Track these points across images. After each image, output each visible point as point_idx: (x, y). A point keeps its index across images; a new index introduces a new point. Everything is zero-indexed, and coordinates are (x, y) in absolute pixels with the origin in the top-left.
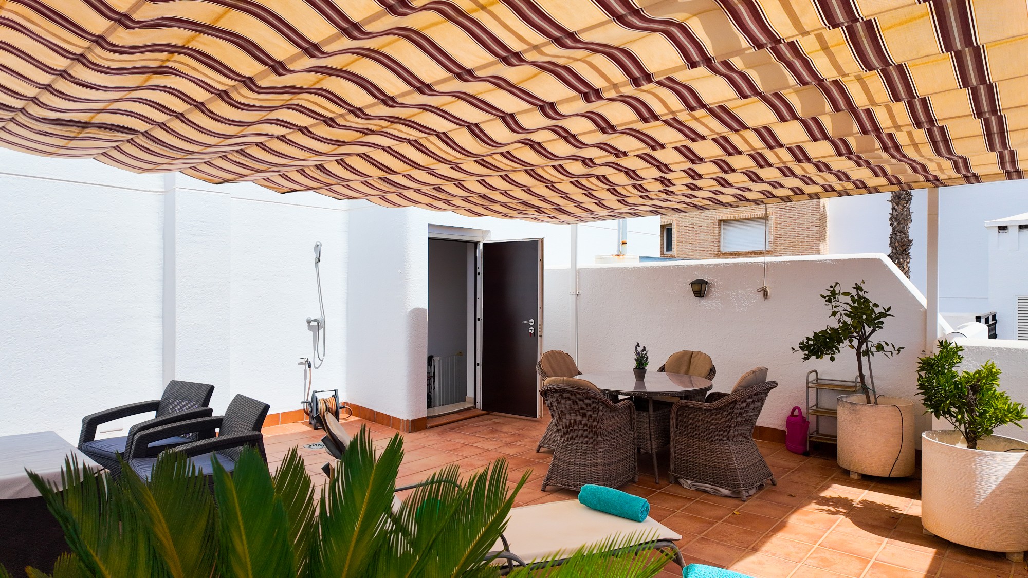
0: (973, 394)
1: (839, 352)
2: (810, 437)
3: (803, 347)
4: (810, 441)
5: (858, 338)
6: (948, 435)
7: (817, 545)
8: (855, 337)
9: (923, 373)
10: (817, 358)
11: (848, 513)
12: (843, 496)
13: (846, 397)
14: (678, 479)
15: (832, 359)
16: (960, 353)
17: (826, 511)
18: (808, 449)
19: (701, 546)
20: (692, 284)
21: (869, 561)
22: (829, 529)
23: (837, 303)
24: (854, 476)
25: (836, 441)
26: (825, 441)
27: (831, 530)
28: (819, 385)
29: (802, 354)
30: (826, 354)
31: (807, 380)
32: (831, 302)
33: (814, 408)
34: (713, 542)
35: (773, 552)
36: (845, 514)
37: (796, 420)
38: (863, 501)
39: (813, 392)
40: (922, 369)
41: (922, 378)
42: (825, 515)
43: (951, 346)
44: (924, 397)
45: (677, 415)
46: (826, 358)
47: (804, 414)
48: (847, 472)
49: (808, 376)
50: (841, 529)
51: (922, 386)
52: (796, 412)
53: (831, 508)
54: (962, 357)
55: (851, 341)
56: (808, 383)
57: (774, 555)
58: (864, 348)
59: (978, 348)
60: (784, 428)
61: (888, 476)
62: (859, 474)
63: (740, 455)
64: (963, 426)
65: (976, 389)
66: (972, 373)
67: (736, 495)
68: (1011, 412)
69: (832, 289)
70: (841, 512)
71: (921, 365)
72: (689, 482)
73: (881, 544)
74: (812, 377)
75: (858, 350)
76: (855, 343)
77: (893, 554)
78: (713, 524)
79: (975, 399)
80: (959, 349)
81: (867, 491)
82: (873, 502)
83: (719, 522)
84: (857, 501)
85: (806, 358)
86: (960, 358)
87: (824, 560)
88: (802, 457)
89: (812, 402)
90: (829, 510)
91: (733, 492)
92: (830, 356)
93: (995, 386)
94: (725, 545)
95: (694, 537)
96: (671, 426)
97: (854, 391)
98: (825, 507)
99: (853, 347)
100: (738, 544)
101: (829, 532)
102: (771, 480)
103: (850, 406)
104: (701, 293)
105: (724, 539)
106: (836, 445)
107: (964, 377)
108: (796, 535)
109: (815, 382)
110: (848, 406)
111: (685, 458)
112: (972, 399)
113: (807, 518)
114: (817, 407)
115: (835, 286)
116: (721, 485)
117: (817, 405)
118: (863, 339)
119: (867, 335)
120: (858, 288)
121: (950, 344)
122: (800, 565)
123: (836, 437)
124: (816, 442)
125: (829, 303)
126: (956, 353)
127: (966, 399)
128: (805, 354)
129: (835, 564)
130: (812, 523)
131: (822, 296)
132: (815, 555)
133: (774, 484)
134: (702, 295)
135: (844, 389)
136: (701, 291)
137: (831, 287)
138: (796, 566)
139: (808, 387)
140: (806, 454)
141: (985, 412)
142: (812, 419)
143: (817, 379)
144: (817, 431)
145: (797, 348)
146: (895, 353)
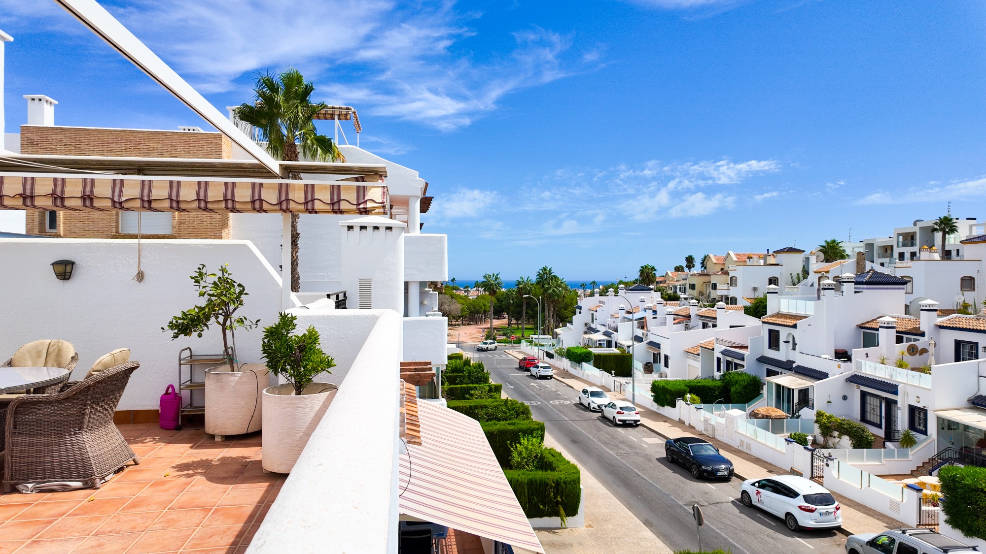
0: (300, 353)
1: (208, 329)
2: (183, 412)
3: (172, 326)
4: (182, 416)
5: (224, 314)
6: (284, 389)
7: (166, 510)
8: (221, 314)
9: (266, 341)
10: (185, 336)
11: (205, 472)
12: (204, 459)
13: (214, 369)
14: (16, 486)
15: (200, 336)
16: (294, 321)
17: (185, 475)
18: (180, 423)
19: (30, 550)
20: (53, 264)
21: (211, 509)
22: (182, 492)
23: (205, 284)
24: (218, 439)
25: (204, 411)
26: (196, 413)
27: (184, 492)
28: (194, 361)
29: (171, 333)
30: (196, 331)
31: (180, 357)
32: (199, 283)
33: (188, 383)
34: (47, 541)
35: (118, 530)
36: (201, 474)
37: (170, 398)
38: (222, 458)
39: (186, 369)
40: (266, 336)
41: (265, 343)
42: (184, 480)
43: (288, 316)
44: (268, 360)
45: (16, 413)
46: (195, 334)
47: (177, 391)
48: (212, 437)
49: (180, 354)
50: (194, 489)
51: (265, 351)
52: (170, 391)
53: (191, 472)
54: (296, 325)
55: (217, 318)
56: (180, 360)
57: (118, 532)
58: (228, 323)
59: (310, 317)
60: (158, 408)
61: (245, 432)
62: (222, 436)
63: (95, 443)
64: (293, 378)
65: (302, 349)
66: (300, 335)
67: (90, 485)
68: (322, 363)
69: (198, 271)
70: (199, 473)
71: (266, 333)
72: (30, 486)
73: (226, 492)
74: (186, 354)
75: (224, 325)
76: (221, 319)
77: (234, 497)
78: (50, 522)
79: (301, 356)
80: (294, 318)
81: (227, 449)
82: (230, 457)
83: (60, 518)
84: (216, 460)
85: (176, 336)
86: (295, 325)
87: (168, 521)
88: (174, 432)
89: (186, 377)
90: (188, 474)
91: (85, 483)
92: (198, 333)
93: (317, 344)
94: (61, 540)
95: (23, 543)
96: (7, 427)
97: (222, 363)
98: (185, 473)
99: (219, 323)
100: (78, 534)
101: (182, 494)
102: (134, 460)
103: (215, 376)
104: (65, 276)
105: (63, 534)
106: (204, 414)
107: (295, 340)
108: (147, 506)
109: (189, 358)
110: (213, 376)
111: (26, 460)
112: (298, 356)
113: (164, 488)
114: (191, 382)
115: (203, 268)
116: (70, 478)
117: (191, 380)
118: (227, 316)
119: (231, 311)
120: (223, 270)
121: (288, 314)
122: (144, 533)
123: (204, 407)
124: (188, 415)
125: (198, 284)
126: (291, 321)
127: (294, 357)
128: (174, 333)
129: (179, 521)
130: (167, 490)
131: (192, 278)
132: (161, 520)
133: (136, 464)
134: (67, 277)
135: (213, 362)
136: (65, 272)
137: (199, 268)
138: (139, 536)
139: (180, 364)
140: (178, 428)
141: (307, 365)
142: (185, 394)
143: (191, 356)
144: (191, 405)
145: (166, 328)
146: (254, 326)
